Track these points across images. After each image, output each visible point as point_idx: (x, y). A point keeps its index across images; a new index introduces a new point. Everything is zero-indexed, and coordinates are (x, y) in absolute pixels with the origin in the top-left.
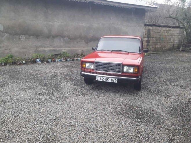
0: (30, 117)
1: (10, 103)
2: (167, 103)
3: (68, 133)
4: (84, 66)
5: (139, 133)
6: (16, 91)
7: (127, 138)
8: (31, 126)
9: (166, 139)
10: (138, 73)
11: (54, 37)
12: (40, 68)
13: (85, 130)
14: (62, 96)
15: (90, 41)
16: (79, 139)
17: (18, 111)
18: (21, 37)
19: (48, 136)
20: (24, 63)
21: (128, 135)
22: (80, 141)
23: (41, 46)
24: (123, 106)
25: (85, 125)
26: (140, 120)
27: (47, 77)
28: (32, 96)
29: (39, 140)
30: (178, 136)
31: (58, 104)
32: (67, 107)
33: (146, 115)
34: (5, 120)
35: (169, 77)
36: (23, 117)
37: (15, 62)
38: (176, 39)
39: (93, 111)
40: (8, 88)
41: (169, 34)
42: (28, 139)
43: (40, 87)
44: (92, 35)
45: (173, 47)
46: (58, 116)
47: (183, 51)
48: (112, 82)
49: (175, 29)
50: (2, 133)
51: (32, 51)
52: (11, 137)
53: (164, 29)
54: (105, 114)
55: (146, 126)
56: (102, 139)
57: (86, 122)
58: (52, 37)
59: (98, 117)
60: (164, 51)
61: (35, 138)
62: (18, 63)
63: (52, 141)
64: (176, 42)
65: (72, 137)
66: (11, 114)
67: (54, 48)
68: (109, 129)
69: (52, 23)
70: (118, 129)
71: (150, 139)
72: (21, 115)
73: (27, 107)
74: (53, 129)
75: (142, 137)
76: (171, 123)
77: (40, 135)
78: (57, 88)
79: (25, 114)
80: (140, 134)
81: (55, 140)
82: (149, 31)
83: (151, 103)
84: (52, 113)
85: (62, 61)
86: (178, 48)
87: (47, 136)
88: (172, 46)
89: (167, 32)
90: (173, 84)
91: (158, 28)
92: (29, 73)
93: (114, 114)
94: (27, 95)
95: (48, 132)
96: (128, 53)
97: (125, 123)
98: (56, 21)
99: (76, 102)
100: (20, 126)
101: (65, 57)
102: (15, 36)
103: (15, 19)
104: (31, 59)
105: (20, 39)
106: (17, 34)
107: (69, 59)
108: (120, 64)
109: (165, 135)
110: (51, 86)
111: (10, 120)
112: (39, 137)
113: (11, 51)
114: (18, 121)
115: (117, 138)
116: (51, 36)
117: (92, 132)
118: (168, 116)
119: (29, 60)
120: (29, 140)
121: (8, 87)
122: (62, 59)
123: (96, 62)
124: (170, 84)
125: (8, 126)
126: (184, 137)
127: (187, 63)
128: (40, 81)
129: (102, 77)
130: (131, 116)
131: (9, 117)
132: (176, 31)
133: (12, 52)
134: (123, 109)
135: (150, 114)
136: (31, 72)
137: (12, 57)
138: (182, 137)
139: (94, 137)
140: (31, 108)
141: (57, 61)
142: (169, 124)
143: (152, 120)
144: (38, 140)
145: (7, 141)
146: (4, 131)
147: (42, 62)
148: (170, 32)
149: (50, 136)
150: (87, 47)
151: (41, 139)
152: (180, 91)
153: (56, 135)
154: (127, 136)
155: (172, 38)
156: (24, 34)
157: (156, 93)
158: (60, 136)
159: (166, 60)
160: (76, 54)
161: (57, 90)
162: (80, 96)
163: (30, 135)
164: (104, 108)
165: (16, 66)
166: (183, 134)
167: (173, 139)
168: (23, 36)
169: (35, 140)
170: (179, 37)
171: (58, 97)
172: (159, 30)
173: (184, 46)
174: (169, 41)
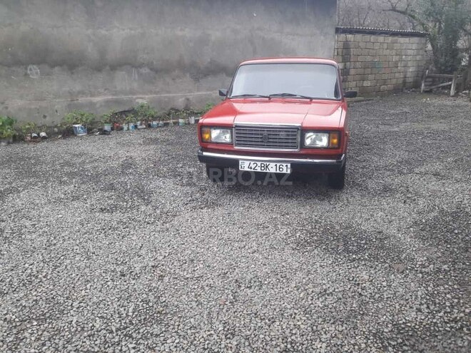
0: (92, 265)
1: (34, 236)
2: (410, 214)
3: (193, 294)
4: (207, 136)
5: (358, 284)
6: (39, 205)
7: (331, 298)
8: (100, 286)
9: (419, 293)
10: (338, 148)
11: (114, 67)
12: (88, 148)
13: (231, 285)
14: (158, 212)
15: (206, 75)
16: (221, 307)
17: (58, 253)
18: (31, 70)
19: (147, 304)
20: (44, 138)
21: (334, 291)
22: (224, 311)
23: (82, 93)
24: (310, 227)
25: (228, 274)
26: (354, 256)
27: (111, 168)
28: (83, 216)
29: (127, 316)
30: (446, 286)
31: (154, 231)
32: (177, 235)
33: (366, 244)
34: (30, 275)
35: (406, 156)
36: (74, 266)
37: (20, 136)
38: (410, 64)
39: (242, 241)
40: (18, 201)
41: (394, 52)
42: (99, 315)
43: (99, 194)
44: (209, 60)
45: (404, 82)
46: (161, 257)
47: (429, 92)
48: (278, 171)
49: (407, 40)
50: (31, 305)
51: (60, 104)
52: (57, 313)
53: (381, 39)
54: (272, 247)
55: (372, 267)
56: (276, 303)
57: (232, 268)
58: (108, 68)
59: (256, 255)
60: (382, 95)
61: (117, 312)
62: (29, 138)
63: (159, 315)
64: (411, 70)
65: (205, 303)
66: (43, 261)
67: (114, 95)
68: (288, 279)
69: (106, 33)
70: (307, 279)
71: (386, 296)
72: (68, 261)
73: (78, 241)
74: (155, 288)
75: (366, 294)
76: (425, 258)
77: (126, 304)
78: (143, 195)
79: (77, 259)
80: (360, 287)
81: (166, 314)
82: (346, 46)
83: (372, 216)
84: (144, 253)
85: (139, 127)
86: (416, 85)
87: (145, 305)
88: (401, 81)
89: (390, 47)
90: (417, 170)
91: (367, 37)
92: (62, 161)
93: (291, 245)
94: (73, 214)
95: (145, 296)
96: (309, 100)
97: (322, 264)
98: (118, 25)
99: (196, 224)
100: (74, 287)
101: (146, 118)
102: (14, 68)
103: (10, 24)
104: (61, 126)
105: (26, 75)
106: (19, 63)
107: (155, 123)
108: (297, 128)
109: (418, 285)
110: (127, 191)
111: (44, 274)
112: (125, 310)
113: (7, 108)
114: (65, 275)
115: (310, 298)
116: (106, 66)
117: (250, 287)
118: (418, 244)
119: (56, 130)
120: (102, 317)
121: (19, 197)
122: (139, 123)
123: (236, 126)
124: (411, 171)
125: (44, 289)
126: (459, 287)
127: (442, 121)
128: (96, 178)
129: (252, 163)
130: (333, 249)
131: (41, 268)
132: (411, 45)
133: (9, 109)
134: (310, 234)
135: (374, 240)
136: (67, 157)
137: (11, 124)
138: (455, 286)
139: (256, 299)
140: (90, 245)
141: (125, 128)
142: (421, 261)
143: (382, 253)
144: (124, 315)
145: (49, 323)
146: (36, 300)
147: (90, 131)
148: (397, 46)
149: (151, 304)
150: (198, 91)
151: (131, 314)
152: (434, 185)
153: (165, 301)
154: (331, 293)
155: (401, 60)
156: (38, 63)
157: (380, 194)
158: (176, 303)
159: (391, 115)
160: (172, 109)
161: (144, 199)
162: (202, 208)
163: (102, 306)
164: (266, 234)
165: (26, 145)
166: (457, 281)
167: (436, 292)
168: (35, 66)
169: (117, 316)
170: (418, 58)
171: (150, 215)
172: (370, 42)
173: (430, 80)
174: (396, 70)
